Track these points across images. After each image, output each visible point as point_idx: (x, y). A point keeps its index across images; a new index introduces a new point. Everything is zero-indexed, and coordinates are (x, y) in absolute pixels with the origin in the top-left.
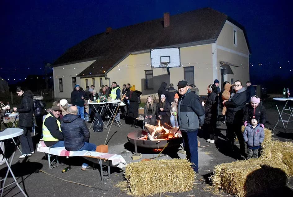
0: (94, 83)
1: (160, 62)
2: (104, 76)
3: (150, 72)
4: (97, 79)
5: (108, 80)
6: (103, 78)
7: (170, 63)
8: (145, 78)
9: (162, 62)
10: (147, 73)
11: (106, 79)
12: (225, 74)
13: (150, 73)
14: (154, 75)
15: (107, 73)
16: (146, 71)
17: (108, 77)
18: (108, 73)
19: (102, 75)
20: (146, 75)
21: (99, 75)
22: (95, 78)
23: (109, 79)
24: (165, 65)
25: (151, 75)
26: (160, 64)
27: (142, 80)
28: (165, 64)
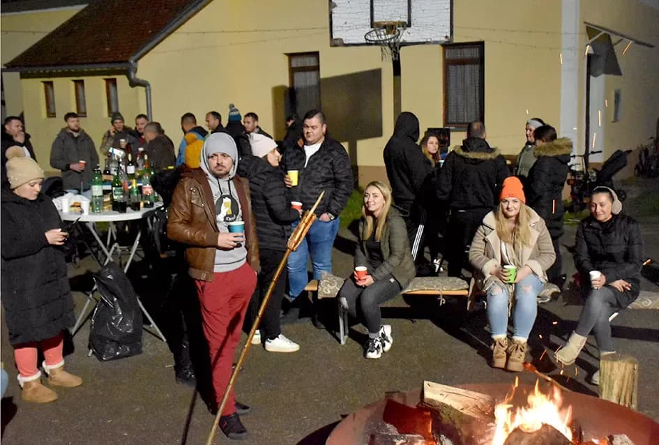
0: (80, 101)
1: (368, 22)
2: (126, 73)
3: (310, 62)
4: (95, 86)
5: (141, 90)
6: (122, 80)
7: (409, 25)
8: (287, 83)
9: (376, 20)
10: (297, 63)
11: (133, 83)
12: (596, 76)
13: (308, 65)
14: (325, 74)
15: (136, 61)
16: (291, 56)
17: (140, 75)
18: (140, 62)
19: (118, 67)
20: (293, 71)
21: (105, 67)
22: (86, 79)
23: (144, 84)
24: (388, 33)
25: (313, 74)
26: (369, 29)
27: (277, 91)
28: (391, 28)
